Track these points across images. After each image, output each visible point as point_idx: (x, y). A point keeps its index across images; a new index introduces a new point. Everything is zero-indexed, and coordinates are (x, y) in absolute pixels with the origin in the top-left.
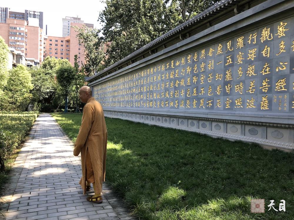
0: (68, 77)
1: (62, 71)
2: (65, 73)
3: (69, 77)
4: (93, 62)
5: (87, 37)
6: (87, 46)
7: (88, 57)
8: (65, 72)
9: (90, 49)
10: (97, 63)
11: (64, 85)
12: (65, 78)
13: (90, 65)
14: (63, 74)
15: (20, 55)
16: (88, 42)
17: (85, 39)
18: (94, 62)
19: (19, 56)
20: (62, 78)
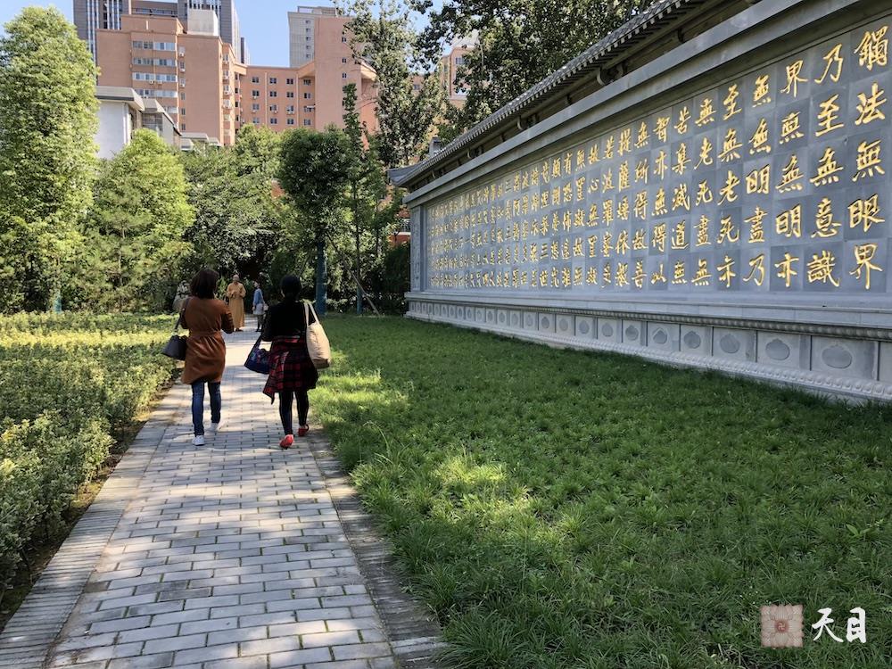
0: (325, 168)
1: (301, 147)
2: (312, 154)
3: (327, 171)
4: (404, 124)
5: (382, 32)
6: (382, 67)
7: (387, 109)
8: (310, 149)
9: (392, 76)
10: (417, 126)
11: (311, 204)
12: (311, 175)
13: (393, 137)
14: (306, 159)
15: (155, 115)
16: (386, 51)
17: (375, 40)
18: (409, 124)
19: (153, 118)
20: (302, 174)
